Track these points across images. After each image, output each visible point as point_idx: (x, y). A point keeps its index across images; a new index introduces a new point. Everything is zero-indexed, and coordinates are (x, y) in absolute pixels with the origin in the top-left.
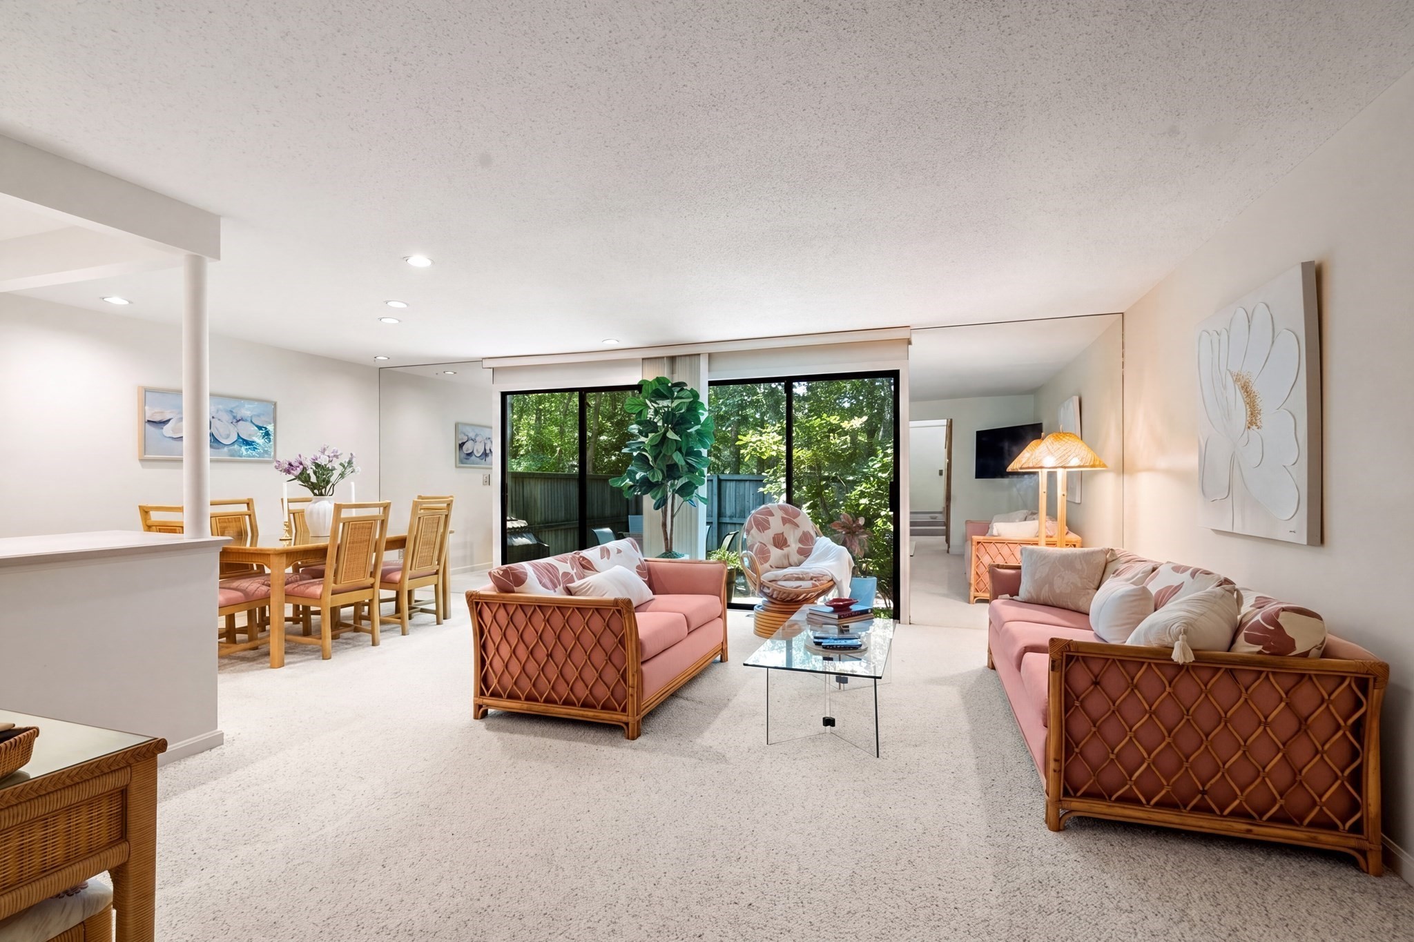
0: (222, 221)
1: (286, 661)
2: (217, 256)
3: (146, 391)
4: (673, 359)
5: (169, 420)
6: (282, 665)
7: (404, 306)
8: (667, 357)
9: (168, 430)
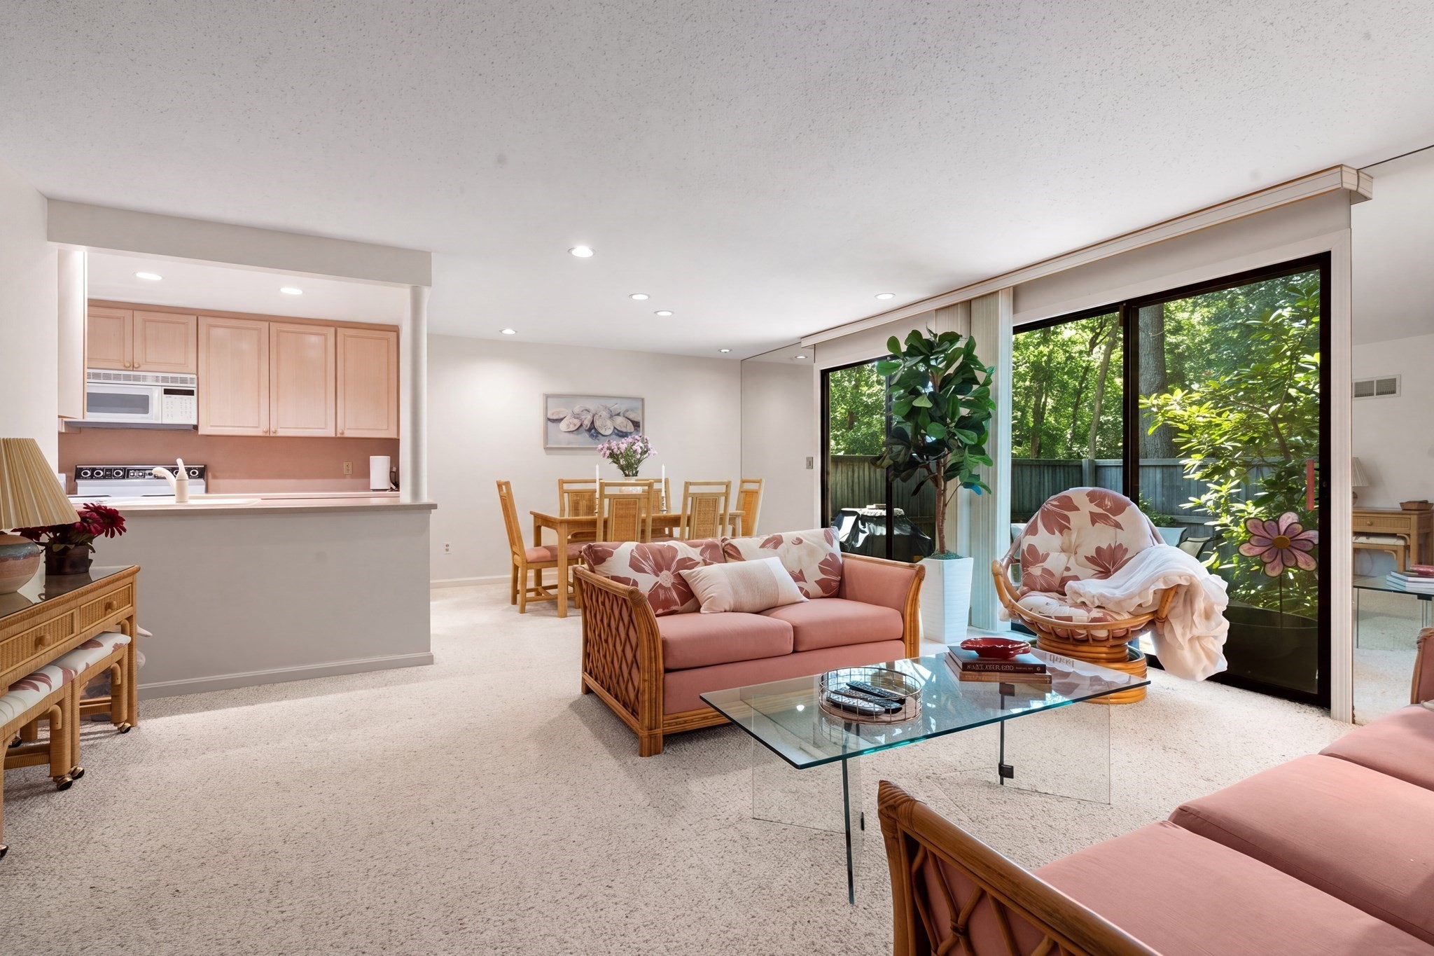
0: (432, 254)
1: (568, 614)
2: (429, 285)
3: (547, 397)
4: (968, 304)
5: (562, 419)
6: (565, 616)
7: (646, 297)
8: (962, 303)
9: (563, 426)
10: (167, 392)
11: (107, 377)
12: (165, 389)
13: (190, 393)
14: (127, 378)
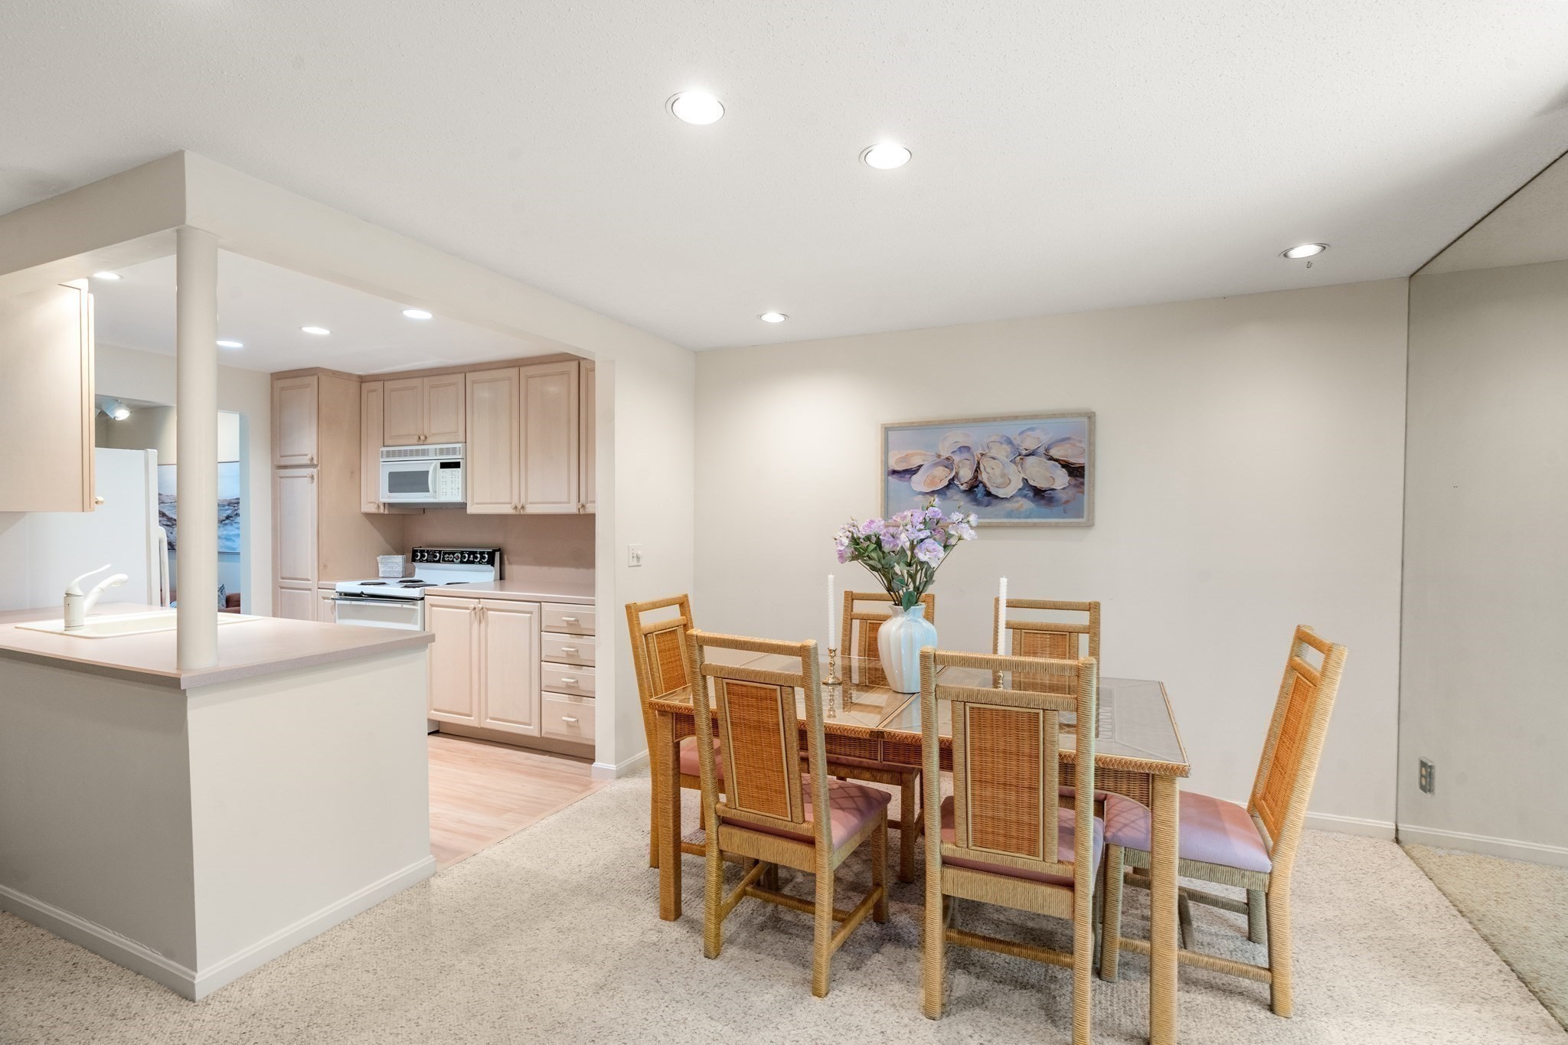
3: (890, 430)
5: (918, 470)
9: (918, 482)
10: (444, 465)
11: (405, 454)
12: (441, 463)
13: (457, 465)
14: (417, 453)
